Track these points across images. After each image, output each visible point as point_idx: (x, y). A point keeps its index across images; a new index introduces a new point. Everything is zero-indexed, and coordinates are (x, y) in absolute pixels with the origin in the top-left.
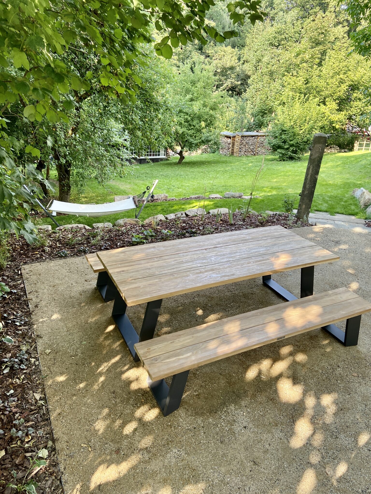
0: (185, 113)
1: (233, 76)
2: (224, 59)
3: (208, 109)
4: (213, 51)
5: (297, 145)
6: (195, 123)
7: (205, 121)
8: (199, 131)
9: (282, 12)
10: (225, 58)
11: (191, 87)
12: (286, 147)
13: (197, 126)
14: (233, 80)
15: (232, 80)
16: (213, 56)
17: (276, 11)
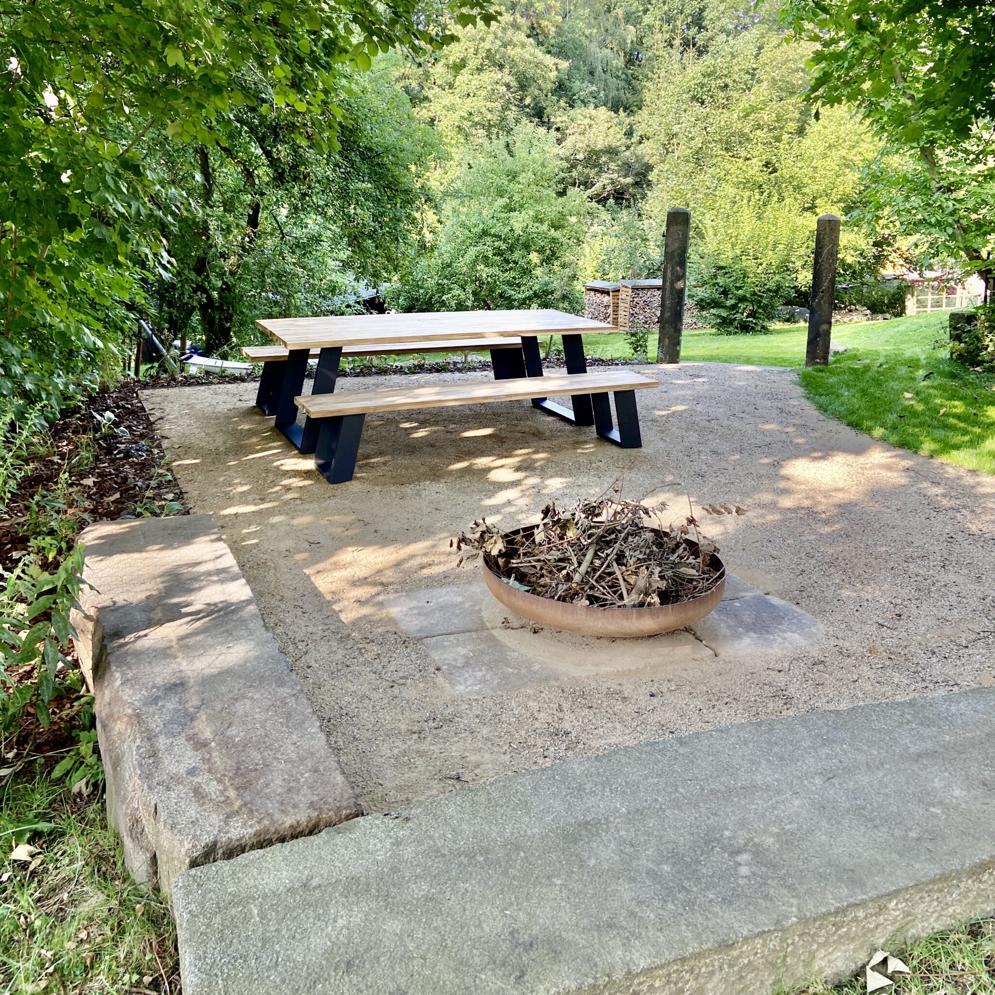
0: (494, 236)
1: (612, 166)
2: (591, 134)
3: (545, 227)
4: (565, 118)
5: (755, 297)
6: (516, 255)
7: (541, 251)
8: (526, 272)
9: (724, 35)
10: (593, 130)
11: (506, 183)
12: (729, 303)
13: (522, 262)
14: (615, 176)
15: (612, 176)
16: (567, 128)
17: (709, 34)
